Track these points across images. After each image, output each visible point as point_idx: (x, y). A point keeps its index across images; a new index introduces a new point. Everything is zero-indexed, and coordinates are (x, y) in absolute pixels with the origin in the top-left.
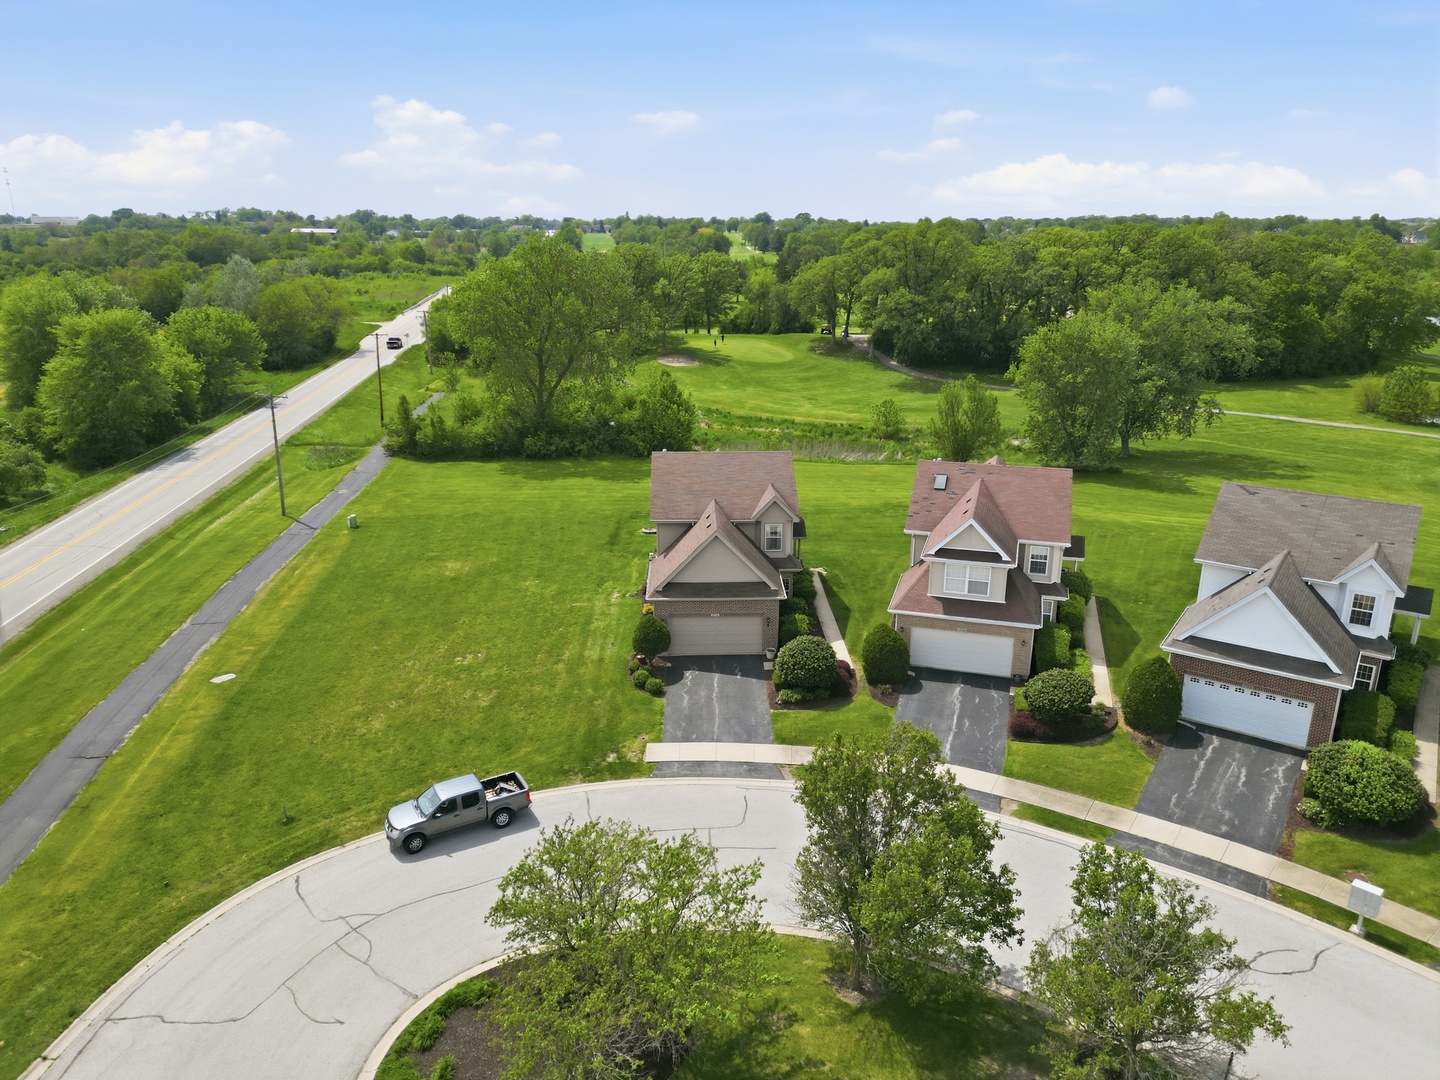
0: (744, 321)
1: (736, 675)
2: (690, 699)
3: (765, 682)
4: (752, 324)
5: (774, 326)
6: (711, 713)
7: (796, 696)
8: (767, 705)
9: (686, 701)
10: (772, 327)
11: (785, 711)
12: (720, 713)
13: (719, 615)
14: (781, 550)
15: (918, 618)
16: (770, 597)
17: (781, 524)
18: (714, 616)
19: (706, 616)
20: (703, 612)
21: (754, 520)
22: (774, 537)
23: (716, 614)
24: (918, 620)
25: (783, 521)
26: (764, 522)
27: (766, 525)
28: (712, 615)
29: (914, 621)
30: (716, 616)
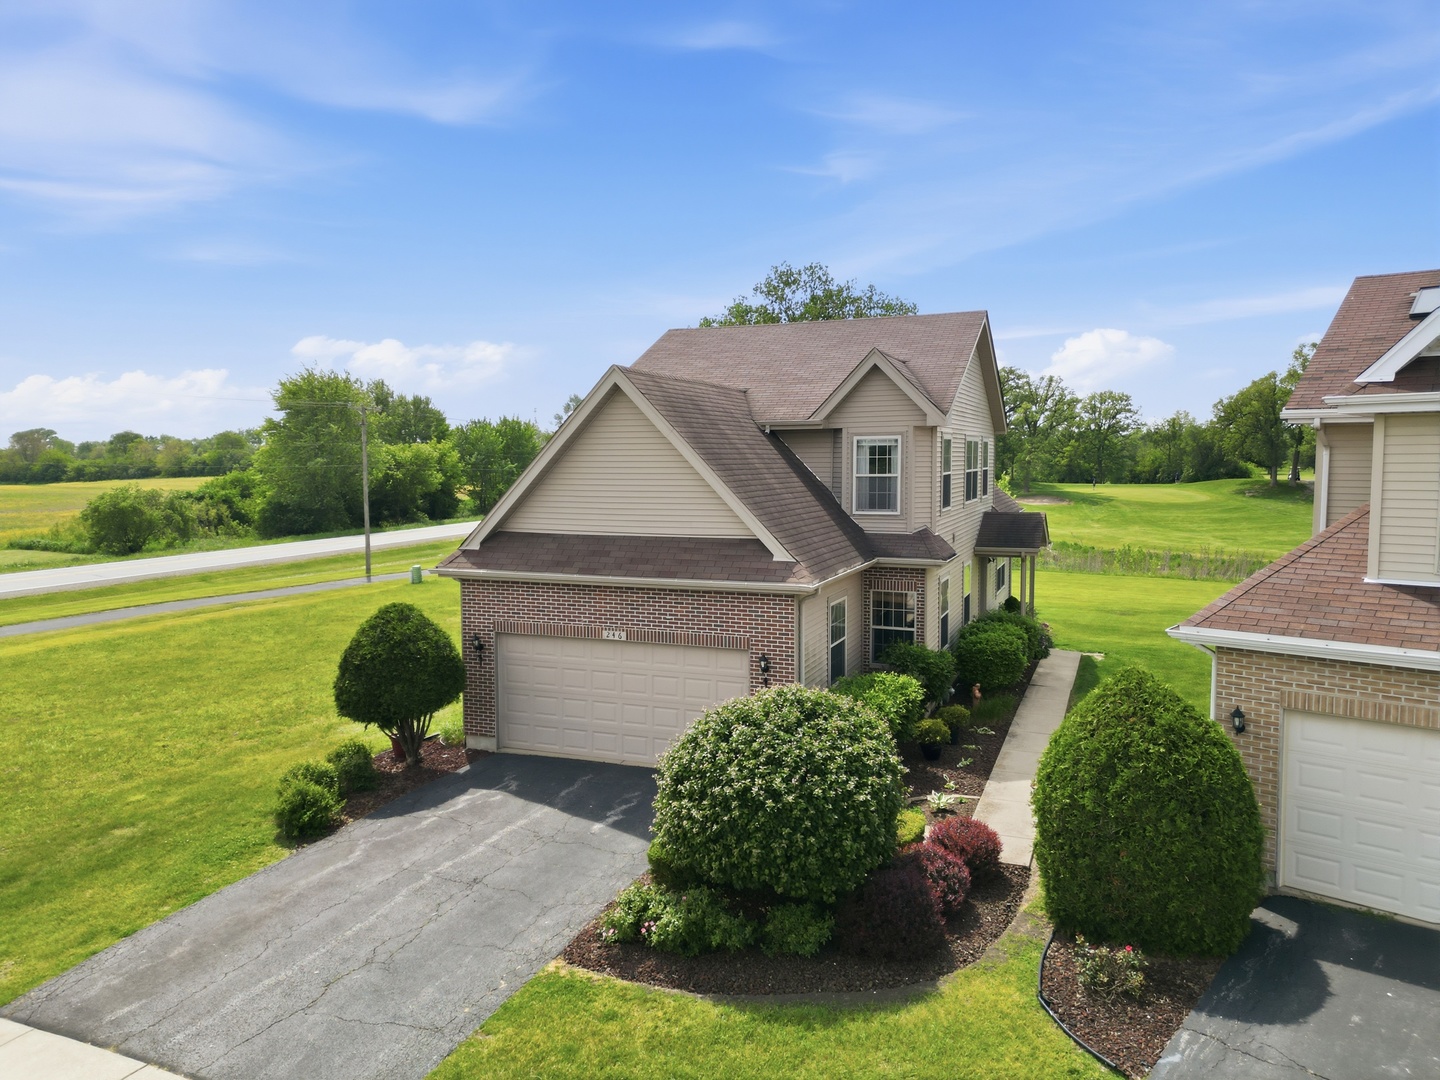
0: (1146, 469)
4: (1157, 473)
5: (1188, 471)
10: (1185, 474)
13: (624, 635)
14: (898, 513)
15: (1314, 670)
16: (764, 581)
17: (899, 438)
18: (611, 638)
19: (589, 636)
20: (583, 623)
21: (819, 418)
22: (877, 475)
23: (617, 633)
24: (1316, 678)
25: (904, 429)
26: (851, 431)
27: (855, 439)
28: (605, 633)
29: (1296, 683)
30: (617, 638)
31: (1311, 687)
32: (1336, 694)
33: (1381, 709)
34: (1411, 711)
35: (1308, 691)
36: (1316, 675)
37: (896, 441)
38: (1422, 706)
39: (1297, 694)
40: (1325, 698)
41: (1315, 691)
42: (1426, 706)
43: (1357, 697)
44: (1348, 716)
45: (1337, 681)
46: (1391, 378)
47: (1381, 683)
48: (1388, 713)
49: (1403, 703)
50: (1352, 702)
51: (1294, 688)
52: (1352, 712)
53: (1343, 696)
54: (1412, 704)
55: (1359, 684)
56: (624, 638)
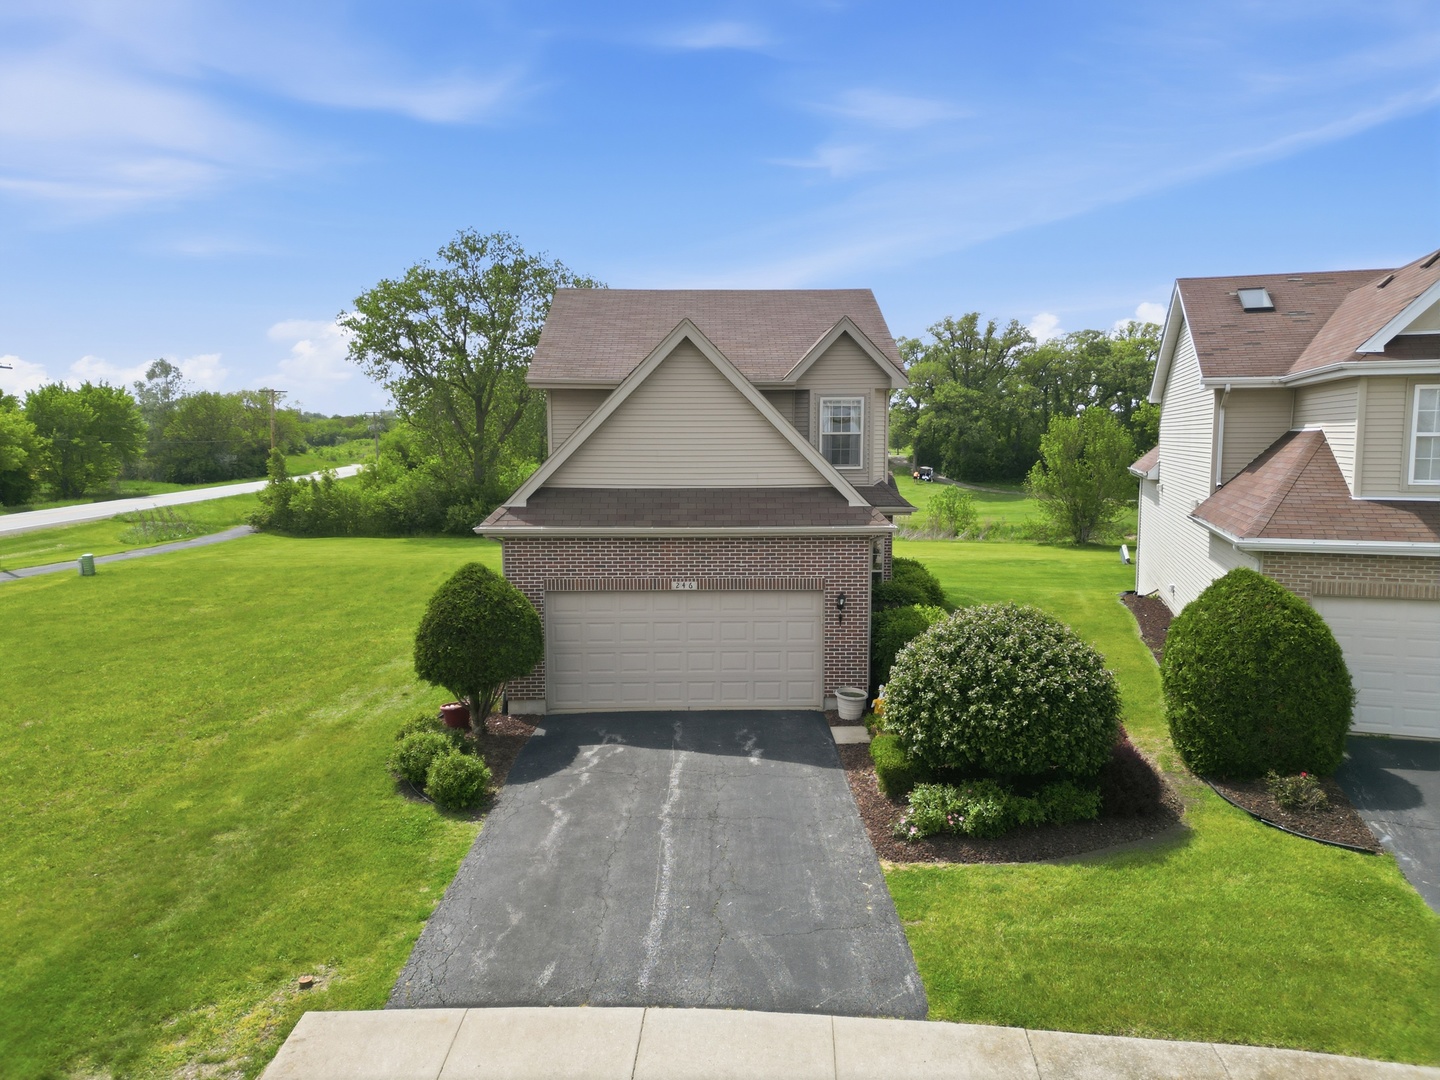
1: (747, 754)
2: (574, 823)
3: (843, 776)
6: (646, 872)
7: (978, 808)
8: (864, 846)
9: (555, 829)
11: (941, 865)
12: (679, 872)
13: (694, 585)
14: (861, 467)
15: (1337, 565)
16: (847, 525)
17: (862, 399)
18: (681, 588)
19: (658, 588)
20: (649, 575)
21: (793, 380)
22: (842, 433)
23: (687, 583)
24: (1338, 570)
25: (866, 391)
26: (818, 392)
27: (822, 399)
28: (674, 585)
29: (1323, 574)
30: (687, 588)
31: (1334, 578)
32: (1353, 581)
33: (1385, 588)
34: (1406, 587)
35: (1332, 581)
36: (1338, 568)
37: (859, 402)
38: (1411, 583)
39: (1324, 583)
40: (1345, 584)
41: (1337, 580)
42: (1416, 583)
43: (1368, 581)
44: (1363, 596)
45: (1353, 571)
46: (1382, 350)
47: (1385, 569)
48: (1390, 590)
49: (1400, 582)
50: (1365, 585)
51: (1322, 579)
52: (1364, 593)
53: (1358, 582)
54: (1406, 583)
55: (1369, 572)
56: (695, 587)
